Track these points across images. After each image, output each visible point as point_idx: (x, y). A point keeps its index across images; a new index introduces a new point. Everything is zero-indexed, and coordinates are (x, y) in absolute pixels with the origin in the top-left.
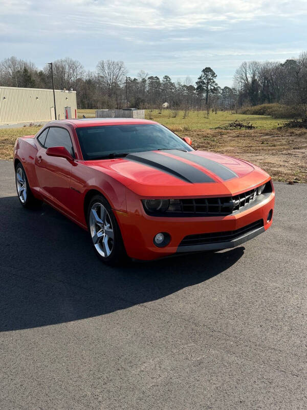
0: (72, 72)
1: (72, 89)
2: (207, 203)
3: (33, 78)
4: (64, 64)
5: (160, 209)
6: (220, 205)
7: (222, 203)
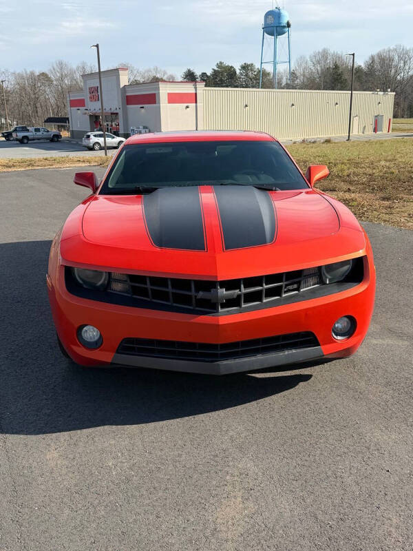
0: (402, 65)
1: (389, 90)
2: (170, 287)
3: (346, 76)
4: (391, 54)
5: (101, 285)
6: (193, 293)
7: (197, 291)
